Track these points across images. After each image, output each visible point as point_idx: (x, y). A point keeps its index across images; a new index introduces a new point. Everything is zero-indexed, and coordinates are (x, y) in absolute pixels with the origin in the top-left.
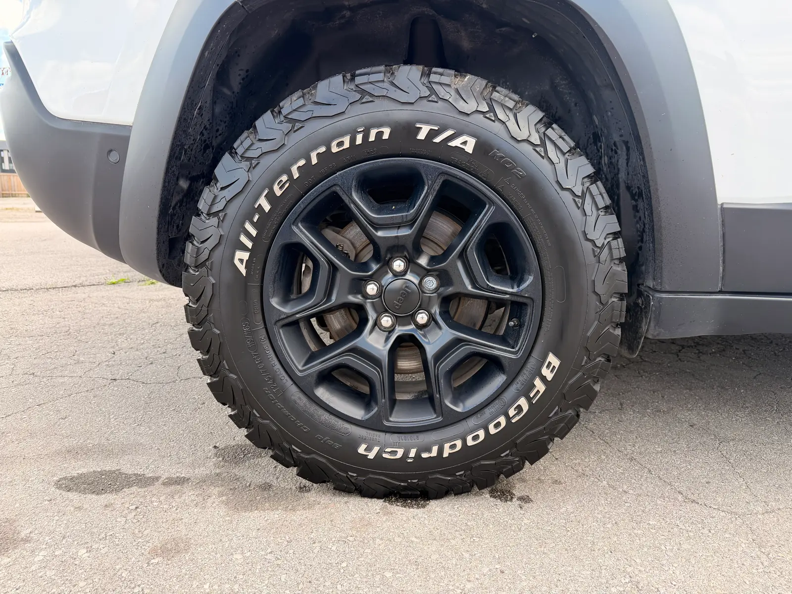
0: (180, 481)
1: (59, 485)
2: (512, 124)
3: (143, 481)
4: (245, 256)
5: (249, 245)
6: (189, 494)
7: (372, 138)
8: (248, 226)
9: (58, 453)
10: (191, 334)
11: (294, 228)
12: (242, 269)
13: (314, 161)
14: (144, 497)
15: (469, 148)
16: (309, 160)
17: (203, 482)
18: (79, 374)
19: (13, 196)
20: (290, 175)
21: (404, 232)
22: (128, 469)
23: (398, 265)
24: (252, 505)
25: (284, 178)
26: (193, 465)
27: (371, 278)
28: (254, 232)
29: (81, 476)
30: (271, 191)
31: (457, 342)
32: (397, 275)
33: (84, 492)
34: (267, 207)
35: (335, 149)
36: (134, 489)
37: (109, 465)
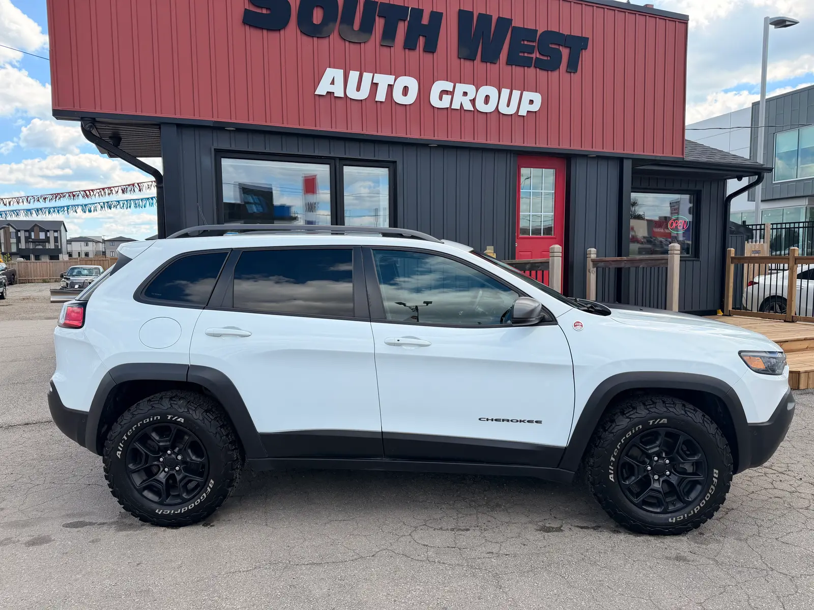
0: (104, 524)
1: (63, 526)
2: (194, 415)
3: (91, 524)
4: (120, 453)
5: (121, 449)
6: (105, 527)
7: (155, 419)
8: (120, 444)
9: (63, 516)
10: (105, 476)
11: (135, 444)
12: (119, 456)
13: (139, 425)
14: (91, 528)
15: (182, 421)
16: (137, 425)
17: (112, 523)
18: (74, 482)
19: (29, 282)
20: (132, 430)
21: (168, 443)
22: (87, 521)
23: (169, 452)
24: (124, 530)
25: (131, 430)
26: (110, 518)
27: (160, 457)
28: (122, 446)
29: (71, 523)
30: (127, 434)
31: (186, 476)
32: (169, 455)
33: (72, 527)
34: (126, 439)
35: (145, 422)
36: (88, 526)
37: (81, 520)
